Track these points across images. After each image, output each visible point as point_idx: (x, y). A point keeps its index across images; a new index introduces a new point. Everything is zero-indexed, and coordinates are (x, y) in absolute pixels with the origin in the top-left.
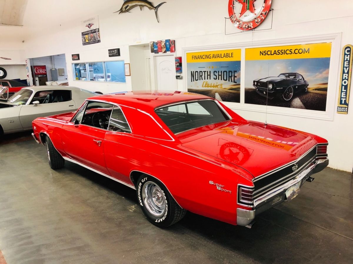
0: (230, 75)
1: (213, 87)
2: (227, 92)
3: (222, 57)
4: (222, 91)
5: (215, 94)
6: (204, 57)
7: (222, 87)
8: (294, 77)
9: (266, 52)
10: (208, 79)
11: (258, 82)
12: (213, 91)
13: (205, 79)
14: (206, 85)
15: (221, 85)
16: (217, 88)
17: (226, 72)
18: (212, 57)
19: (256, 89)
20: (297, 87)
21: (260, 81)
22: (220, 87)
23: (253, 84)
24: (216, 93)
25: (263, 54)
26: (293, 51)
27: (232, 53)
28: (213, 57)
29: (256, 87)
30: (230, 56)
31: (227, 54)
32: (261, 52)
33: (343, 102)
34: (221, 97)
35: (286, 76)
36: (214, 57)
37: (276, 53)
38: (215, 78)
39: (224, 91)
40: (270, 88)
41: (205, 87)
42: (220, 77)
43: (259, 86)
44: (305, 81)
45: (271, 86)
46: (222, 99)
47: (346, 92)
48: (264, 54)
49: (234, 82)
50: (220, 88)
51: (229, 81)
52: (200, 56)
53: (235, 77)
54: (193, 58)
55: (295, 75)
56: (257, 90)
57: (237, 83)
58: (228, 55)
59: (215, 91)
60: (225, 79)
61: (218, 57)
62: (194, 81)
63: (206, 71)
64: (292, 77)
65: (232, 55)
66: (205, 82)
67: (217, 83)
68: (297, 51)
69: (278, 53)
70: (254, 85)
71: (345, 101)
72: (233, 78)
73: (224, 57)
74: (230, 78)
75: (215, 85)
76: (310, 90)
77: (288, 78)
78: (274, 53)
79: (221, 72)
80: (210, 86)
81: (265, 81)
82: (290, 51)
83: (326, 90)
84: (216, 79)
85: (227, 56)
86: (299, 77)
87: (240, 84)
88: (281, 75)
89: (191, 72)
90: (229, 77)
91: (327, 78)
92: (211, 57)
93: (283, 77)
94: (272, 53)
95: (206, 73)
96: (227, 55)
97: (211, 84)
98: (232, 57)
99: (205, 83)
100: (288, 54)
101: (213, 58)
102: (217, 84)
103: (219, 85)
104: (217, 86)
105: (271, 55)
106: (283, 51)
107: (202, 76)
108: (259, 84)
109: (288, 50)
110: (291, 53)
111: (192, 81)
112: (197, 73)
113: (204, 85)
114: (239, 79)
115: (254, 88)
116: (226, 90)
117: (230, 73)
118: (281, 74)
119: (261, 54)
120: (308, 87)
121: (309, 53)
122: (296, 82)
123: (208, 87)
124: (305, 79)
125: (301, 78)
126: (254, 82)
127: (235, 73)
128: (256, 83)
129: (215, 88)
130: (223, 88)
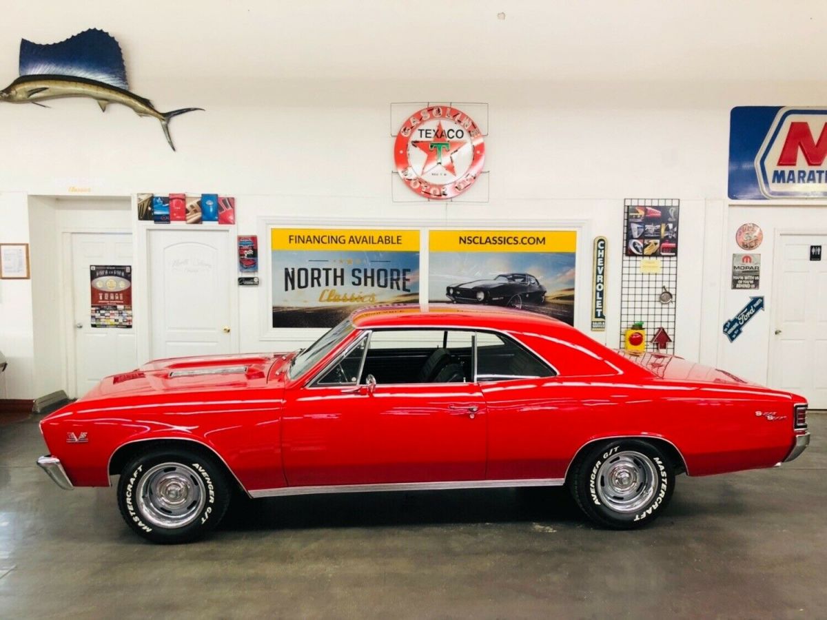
1: (351, 300)
3: (373, 243)
6: (325, 240)
7: (373, 299)
9: (472, 239)
10: (335, 284)
11: (456, 289)
13: (327, 284)
14: (332, 298)
15: (373, 296)
16: (360, 303)
17: (385, 271)
18: (347, 241)
20: (527, 296)
21: (461, 287)
23: (445, 292)
25: (465, 242)
26: (519, 240)
27: (398, 237)
28: (350, 241)
29: (452, 298)
30: (395, 240)
31: (387, 238)
32: (461, 238)
33: (599, 315)
35: (509, 279)
36: (353, 241)
37: (490, 242)
41: (328, 300)
43: (458, 295)
44: (540, 287)
47: (602, 300)
48: (467, 241)
49: (404, 289)
50: (369, 302)
51: (392, 287)
52: (314, 237)
53: (405, 279)
54: (290, 239)
55: (524, 277)
57: (411, 292)
58: (390, 240)
60: (382, 283)
61: (363, 241)
62: (293, 288)
63: (330, 269)
64: (518, 281)
65: (398, 240)
66: (328, 290)
67: (361, 293)
70: (448, 294)
71: (602, 312)
73: (380, 243)
74: (394, 282)
75: (356, 296)
76: (548, 300)
77: (512, 282)
78: (486, 242)
79: (373, 270)
80: (341, 298)
81: (470, 286)
82: (514, 240)
83: (572, 298)
84: (360, 284)
85: (387, 242)
86: (530, 280)
88: (501, 277)
89: (286, 269)
91: (572, 281)
93: (504, 281)
94: (483, 241)
95: (330, 271)
96: (387, 240)
97: (346, 294)
98: (398, 243)
100: (511, 244)
102: (362, 295)
103: (366, 296)
104: (361, 298)
105: (481, 243)
106: (503, 239)
107: (318, 279)
108: (458, 293)
109: (511, 237)
111: (286, 289)
114: (417, 285)
117: (395, 273)
118: (500, 276)
119: (462, 241)
120: (546, 295)
121: (544, 243)
122: (525, 288)
123: (335, 300)
124: (541, 283)
126: (448, 289)
127: (407, 273)
128: (451, 291)
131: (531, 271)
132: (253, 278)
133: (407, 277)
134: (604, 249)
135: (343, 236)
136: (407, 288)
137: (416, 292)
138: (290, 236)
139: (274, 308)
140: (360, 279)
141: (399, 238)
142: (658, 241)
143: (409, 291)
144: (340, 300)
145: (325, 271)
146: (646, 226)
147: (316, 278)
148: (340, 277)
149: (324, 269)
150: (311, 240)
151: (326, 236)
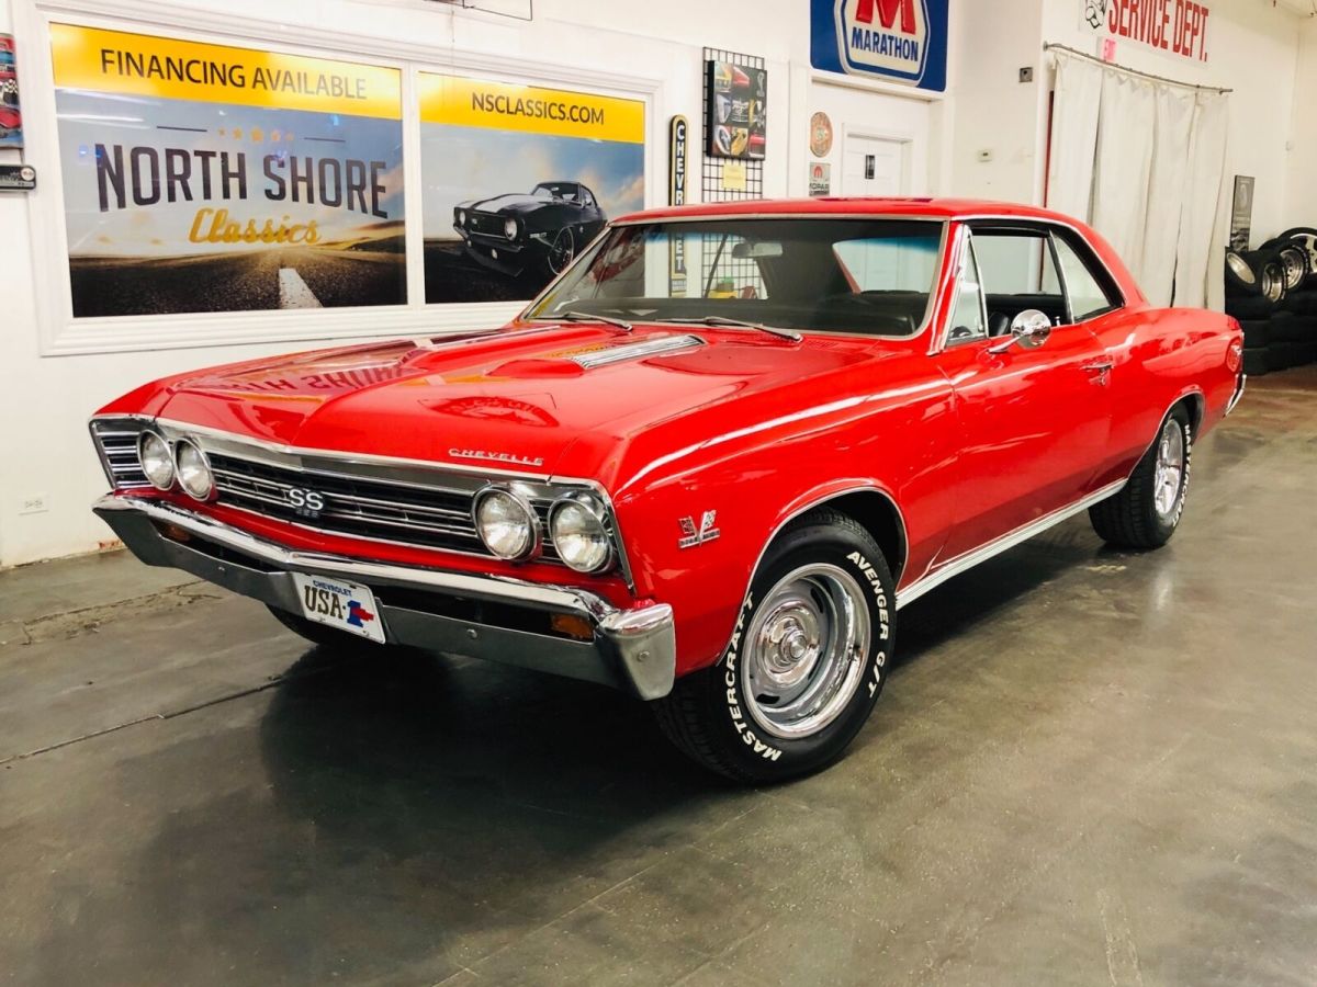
0: (356, 182)
1: (265, 237)
2: (342, 258)
4: (317, 258)
5: (277, 275)
7: (314, 234)
8: (573, 195)
9: (493, 101)
10: (226, 195)
11: (470, 212)
12: (268, 261)
13: (207, 195)
14: (220, 232)
15: (312, 228)
16: (287, 243)
18: (249, 81)
19: (466, 240)
20: (581, 229)
22: (305, 237)
24: (282, 267)
25: (482, 106)
26: (567, 110)
27: (358, 80)
28: (256, 81)
31: (337, 82)
32: (475, 98)
34: (310, 286)
35: (554, 193)
37: (522, 110)
38: (276, 192)
39: (329, 257)
40: (510, 235)
41: (212, 238)
42: (302, 186)
43: (475, 228)
44: (599, 210)
45: (512, 229)
46: (318, 297)
48: (486, 105)
49: (376, 212)
50: (304, 242)
51: (351, 207)
52: (169, 60)
53: (376, 189)
56: (469, 243)
57: (390, 219)
59: (278, 261)
60: (331, 197)
62: (122, 204)
63: (213, 154)
65: (358, 88)
66: (210, 211)
67: (286, 218)
68: (576, 114)
69: (530, 112)
70: (457, 224)
72: (368, 194)
74: (355, 193)
75: (275, 227)
77: (559, 201)
78: (517, 109)
79: (309, 162)
80: (242, 232)
82: (561, 111)
84: (282, 196)
85: (337, 91)
87: (401, 223)
88: (540, 189)
89: (100, 149)
90: (351, 187)
92: (242, 77)
93: (546, 197)
94: (512, 109)
95: (211, 159)
97: (251, 223)
98: (359, 97)
99: (213, 216)
100: (555, 118)
101: (259, 85)
102: (289, 224)
103: (297, 228)
104: (287, 232)
105: (508, 112)
106: (542, 107)
107: (184, 178)
109: (555, 105)
110: (562, 116)
112: (144, 160)
113: (204, 229)
115: (456, 235)
116: (339, 252)
118: (541, 185)
121: (602, 123)
123: (227, 238)
125: (589, 200)
129: (274, 245)
130: (319, 242)
131: (585, 179)
132: (18, 169)
133: (380, 182)
134: (684, 140)
135: (240, 67)
136: (380, 208)
137: (400, 219)
138: (104, 52)
139: (70, 260)
140: (281, 183)
141: (361, 84)
142: (746, 131)
143: (384, 215)
144: (240, 237)
145: (199, 159)
146: (734, 102)
147: (179, 177)
148: (235, 179)
149: (197, 153)
150: (159, 70)
151: (197, 62)
